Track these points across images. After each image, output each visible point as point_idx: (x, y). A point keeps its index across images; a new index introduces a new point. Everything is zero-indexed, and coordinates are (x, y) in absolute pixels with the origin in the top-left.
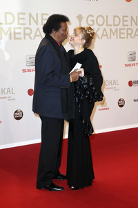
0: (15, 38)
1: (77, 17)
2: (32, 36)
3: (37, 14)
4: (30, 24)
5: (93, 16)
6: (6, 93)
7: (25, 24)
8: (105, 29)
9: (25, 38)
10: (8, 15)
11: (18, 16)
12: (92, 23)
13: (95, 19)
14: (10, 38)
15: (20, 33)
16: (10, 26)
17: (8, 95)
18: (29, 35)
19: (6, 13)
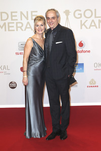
0: (9, 30)
1: (64, 12)
2: (23, 28)
3: (27, 12)
4: (21, 19)
5: (80, 11)
6: (3, 69)
7: (17, 20)
8: (93, 21)
9: (17, 30)
10: (3, 14)
11: (12, 14)
12: (79, 16)
13: (82, 12)
14: (5, 30)
15: (13, 27)
16: (5, 22)
17: (5, 70)
18: (21, 27)
19: (2, 13)
